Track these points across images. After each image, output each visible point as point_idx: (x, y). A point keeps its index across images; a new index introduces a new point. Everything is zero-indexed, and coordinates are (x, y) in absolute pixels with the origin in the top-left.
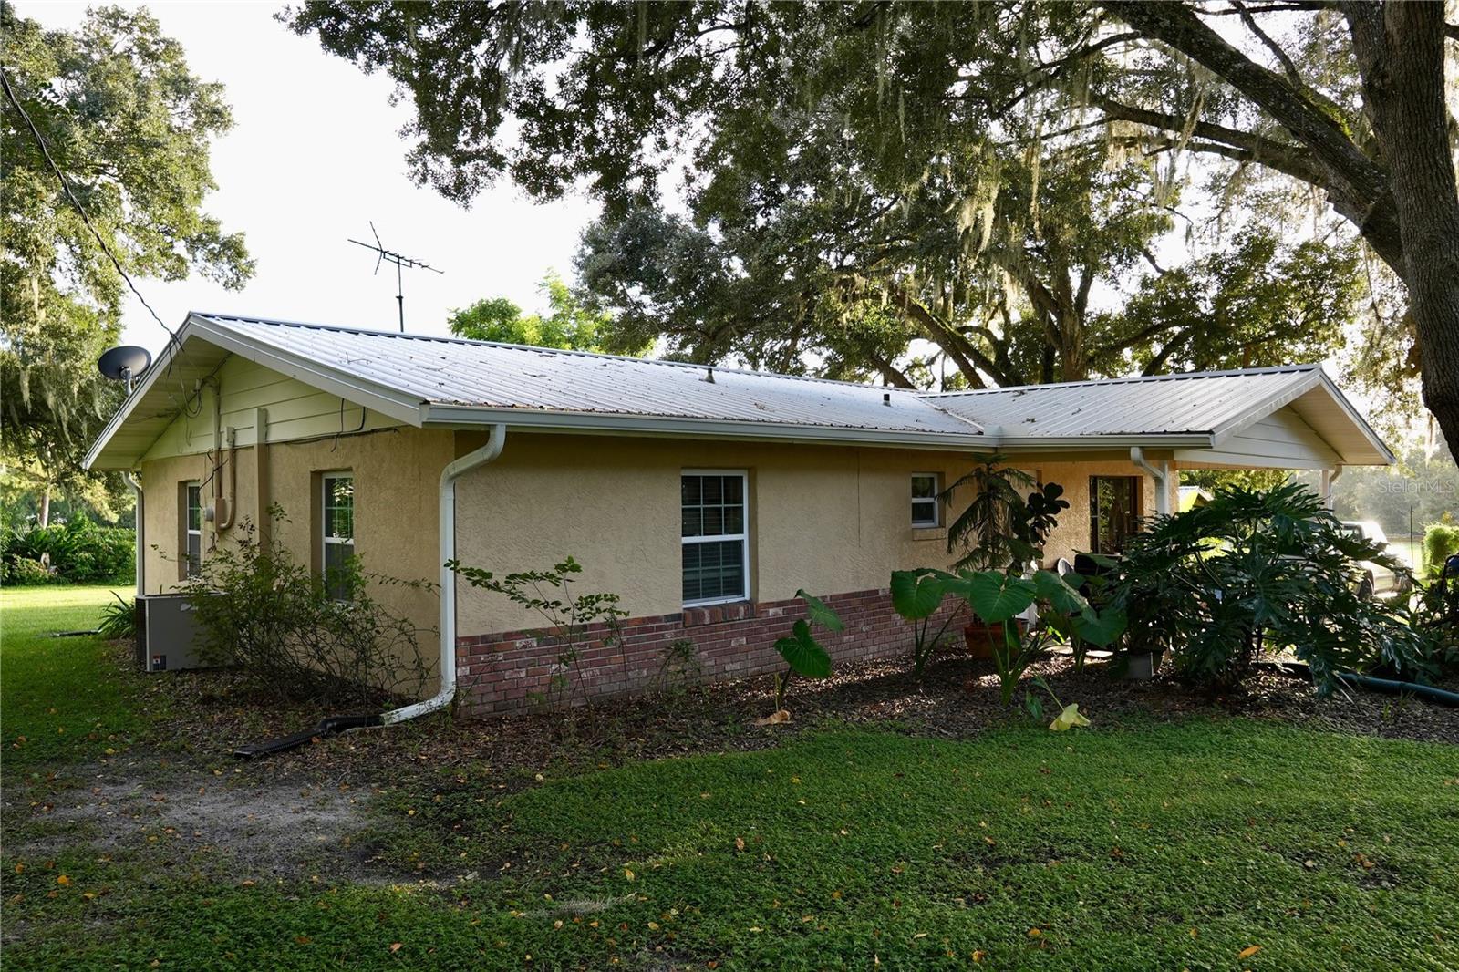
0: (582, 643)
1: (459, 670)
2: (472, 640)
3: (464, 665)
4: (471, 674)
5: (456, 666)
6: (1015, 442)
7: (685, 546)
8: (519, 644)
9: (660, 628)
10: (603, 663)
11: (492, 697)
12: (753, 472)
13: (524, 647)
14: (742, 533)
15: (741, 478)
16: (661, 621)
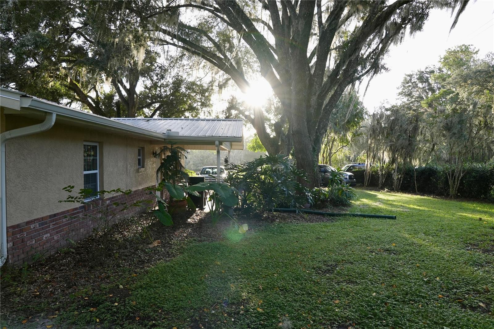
0: (54, 223)
1: (9, 244)
2: (13, 227)
3: (11, 242)
4: (13, 246)
5: (7, 242)
6: (173, 137)
7: (85, 175)
8: (32, 226)
9: (78, 213)
10: (61, 231)
11: (22, 256)
12: (101, 144)
13: (34, 228)
14: (97, 170)
15: (96, 146)
16: (78, 209)
